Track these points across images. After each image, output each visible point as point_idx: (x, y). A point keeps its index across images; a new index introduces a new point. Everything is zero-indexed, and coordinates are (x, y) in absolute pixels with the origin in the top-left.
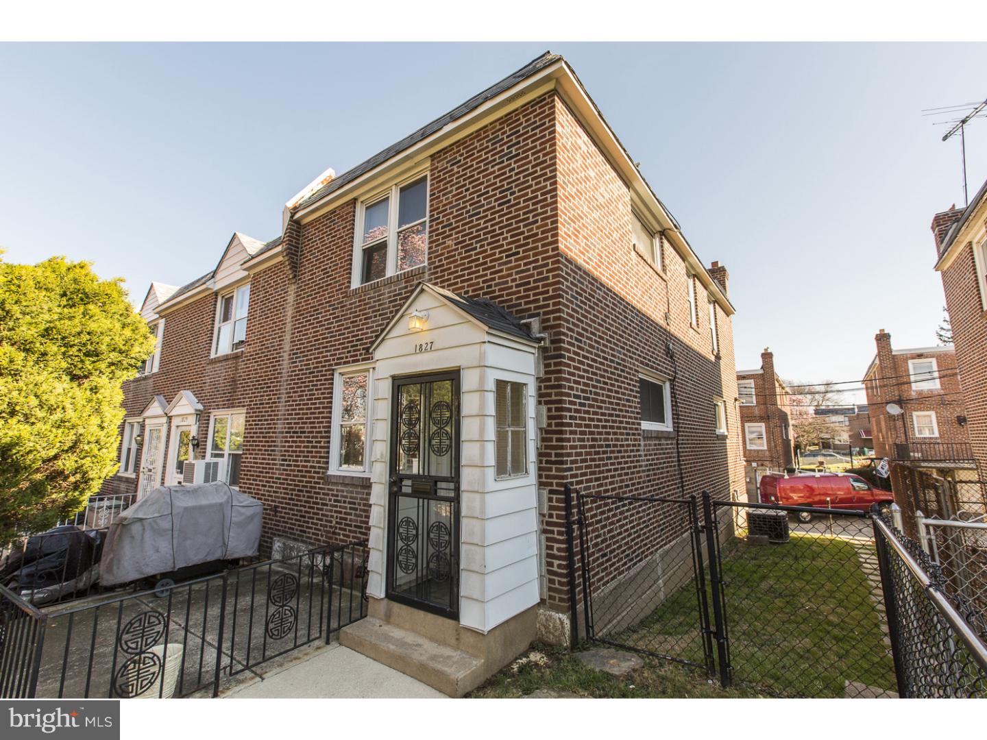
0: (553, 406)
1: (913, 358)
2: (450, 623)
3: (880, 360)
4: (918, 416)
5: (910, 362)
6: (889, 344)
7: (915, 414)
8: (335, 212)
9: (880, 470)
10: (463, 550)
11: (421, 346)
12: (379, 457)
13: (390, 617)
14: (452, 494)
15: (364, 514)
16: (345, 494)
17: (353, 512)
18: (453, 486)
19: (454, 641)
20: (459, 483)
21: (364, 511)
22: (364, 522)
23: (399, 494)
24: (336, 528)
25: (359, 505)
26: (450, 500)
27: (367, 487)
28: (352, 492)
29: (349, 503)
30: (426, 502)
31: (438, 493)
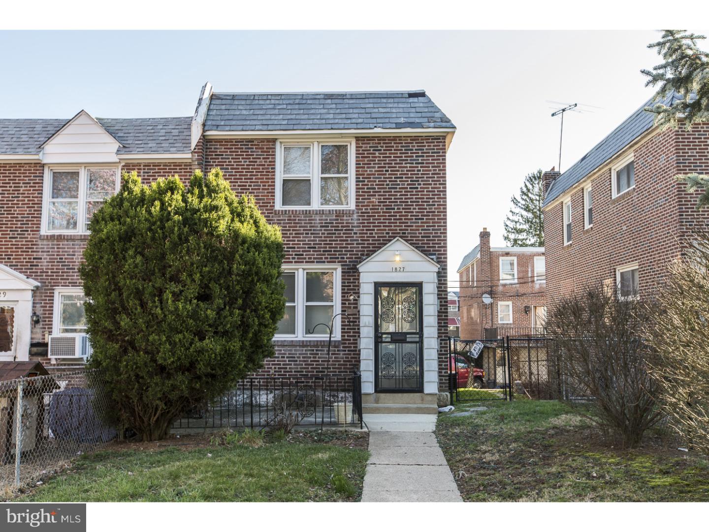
0: (443, 300)
1: (503, 256)
2: (417, 395)
3: (481, 254)
4: (501, 306)
5: (501, 258)
6: (488, 242)
7: (500, 303)
8: (253, 142)
9: (473, 351)
10: (425, 362)
11: (396, 269)
12: (367, 324)
13: (378, 401)
14: (418, 340)
15: (304, 363)
16: (283, 352)
17: (293, 363)
18: (418, 336)
19: (420, 401)
20: (423, 335)
21: (304, 361)
22: (304, 368)
23: (382, 342)
24: (275, 375)
25: (298, 357)
26: (416, 342)
27: (307, 346)
28: (291, 350)
29: (287, 357)
30: (400, 344)
31: (408, 340)
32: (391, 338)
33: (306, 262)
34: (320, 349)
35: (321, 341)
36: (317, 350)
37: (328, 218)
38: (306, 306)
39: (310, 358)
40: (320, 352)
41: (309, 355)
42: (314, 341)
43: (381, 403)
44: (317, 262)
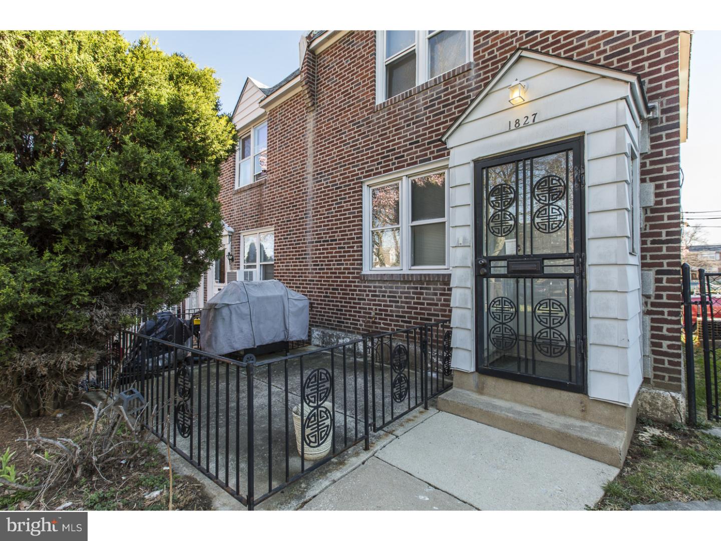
2: (569, 397)
10: (591, 325)
11: (517, 122)
12: (461, 242)
13: (483, 388)
14: (571, 271)
15: (406, 305)
16: (383, 289)
17: (394, 304)
18: (571, 262)
19: (578, 413)
20: (584, 259)
21: (407, 303)
22: (407, 312)
23: (488, 275)
24: (376, 318)
25: (400, 297)
26: (567, 277)
27: (409, 282)
28: (392, 288)
29: (389, 297)
30: (528, 281)
31: (547, 271)
32: (508, 267)
33: (408, 165)
34: (425, 286)
35: (425, 275)
36: (421, 288)
37: (435, 93)
38: (412, 227)
39: (413, 298)
40: (425, 291)
41: (412, 295)
42: (416, 275)
43: (489, 395)
44: (421, 162)
